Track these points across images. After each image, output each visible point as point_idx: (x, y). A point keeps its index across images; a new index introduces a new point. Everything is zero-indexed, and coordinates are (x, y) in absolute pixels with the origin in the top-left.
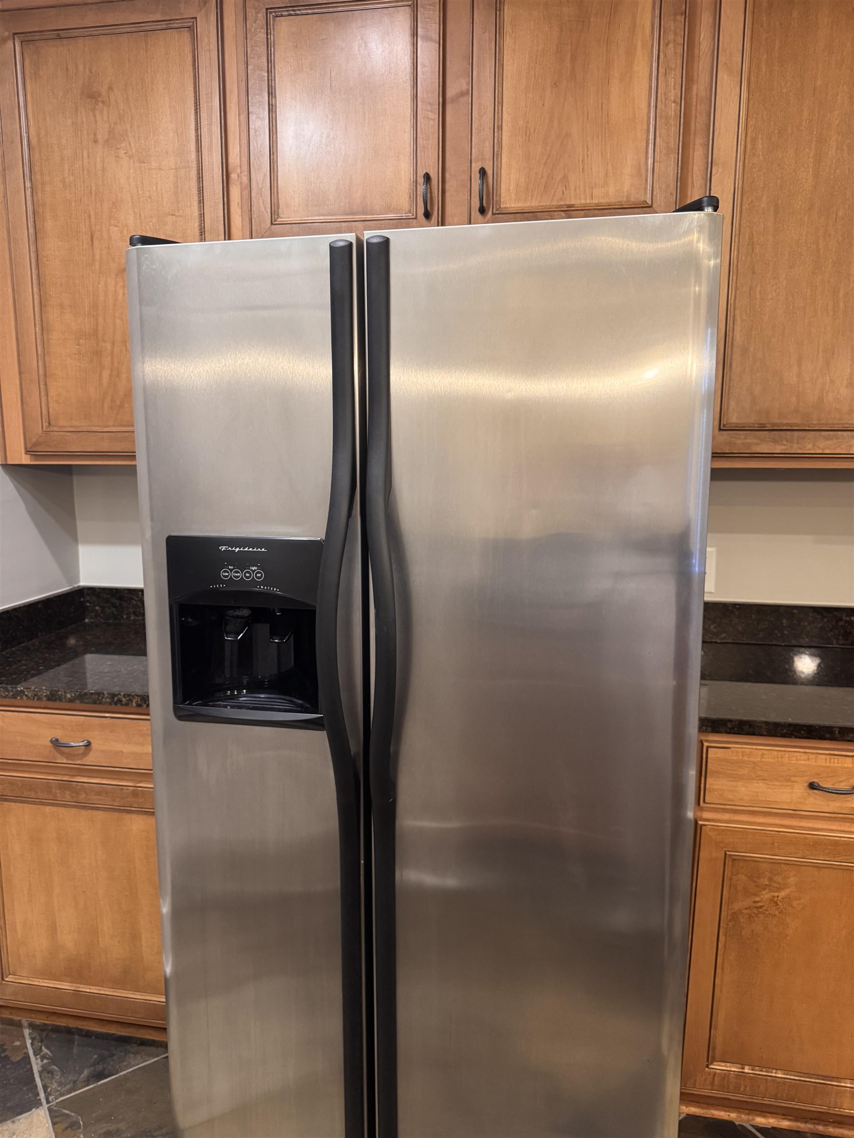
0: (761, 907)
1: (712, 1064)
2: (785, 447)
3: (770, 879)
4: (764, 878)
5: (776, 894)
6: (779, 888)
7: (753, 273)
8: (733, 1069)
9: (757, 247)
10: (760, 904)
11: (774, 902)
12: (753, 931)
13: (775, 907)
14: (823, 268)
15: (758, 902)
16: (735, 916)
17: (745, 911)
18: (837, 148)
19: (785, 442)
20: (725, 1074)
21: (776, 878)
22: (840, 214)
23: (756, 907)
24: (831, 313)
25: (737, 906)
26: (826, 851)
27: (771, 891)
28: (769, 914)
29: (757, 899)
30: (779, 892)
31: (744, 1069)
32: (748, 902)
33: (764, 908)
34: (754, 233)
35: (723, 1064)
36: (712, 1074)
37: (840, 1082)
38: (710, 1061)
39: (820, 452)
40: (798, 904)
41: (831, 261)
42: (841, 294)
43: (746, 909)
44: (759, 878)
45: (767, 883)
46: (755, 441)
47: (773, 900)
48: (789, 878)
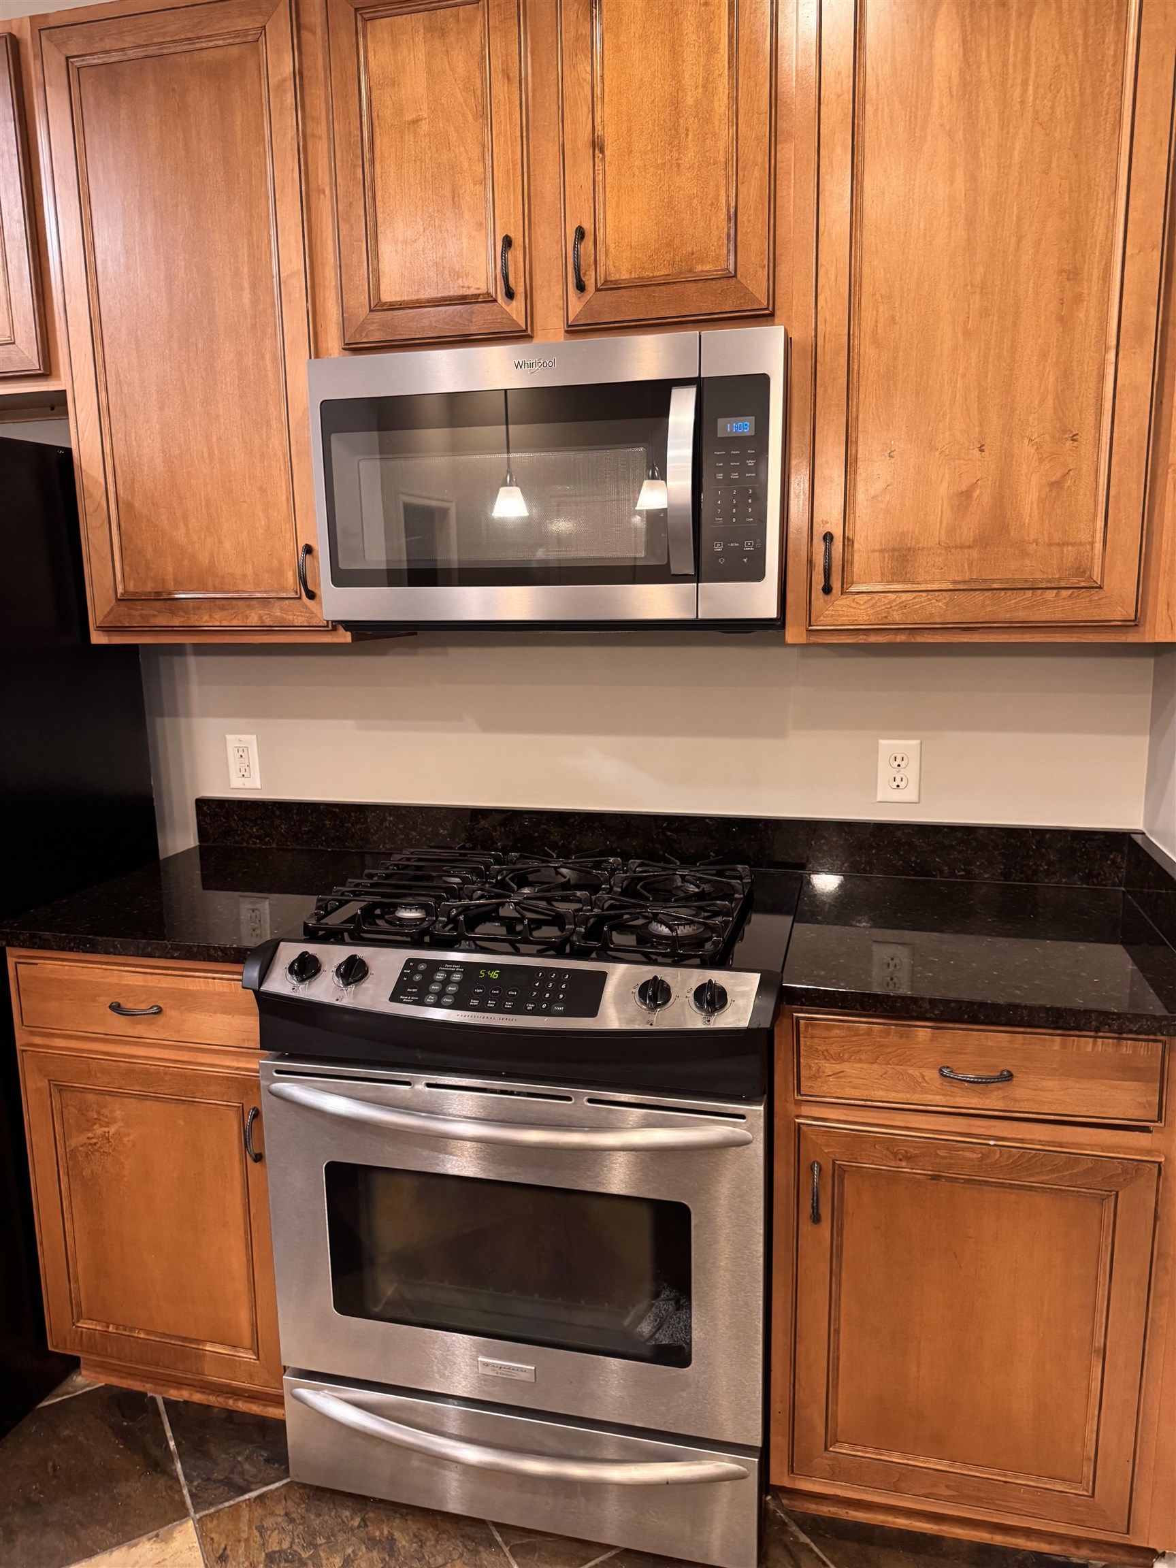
0: (95, 1144)
1: (78, 1321)
2: (183, 619)
3: (98, 1113)
4: (93, 1110)
5: (106, 1130)
6: (108, 1123)
7: (126, 416)
8: (98, 1328)
9: (125, 386)
10: (94, 1141)
11: (106, 1137)
12: (92, 1171)
13: (107, 1145)
14: (192, 409)
15: (92, 1138)
16: (74, 1151)
17: (80, 1149)
18: (186, 268)
19: (182, 614)
20: (91, 1333)
21: (104, 1111)
22: (200, 346)
23: (91, 1144)
24: (207, 461)
25: (74, 1142)
26: (140, 1081)
27: (101, 1126)
28: (104, 1152)
29: (90, 1135)
30: (108, 1127)
31: (108, 1327)
32: (83, 1138)
33: (98, 1145)
34: (120, 370)
35: (90, 1322)
36: (79, 1333)
37: (199, 1345)
38: (75, 1317)
39: (218, 624)
40: (129, 1141)
41: (198, 400)
42: (214, 440)
43: (82, 1146)
44: (87, 1111)
45: (96, 1116)
46: (152, 612)
47: (105, 1136)
48: (115, 1111)
